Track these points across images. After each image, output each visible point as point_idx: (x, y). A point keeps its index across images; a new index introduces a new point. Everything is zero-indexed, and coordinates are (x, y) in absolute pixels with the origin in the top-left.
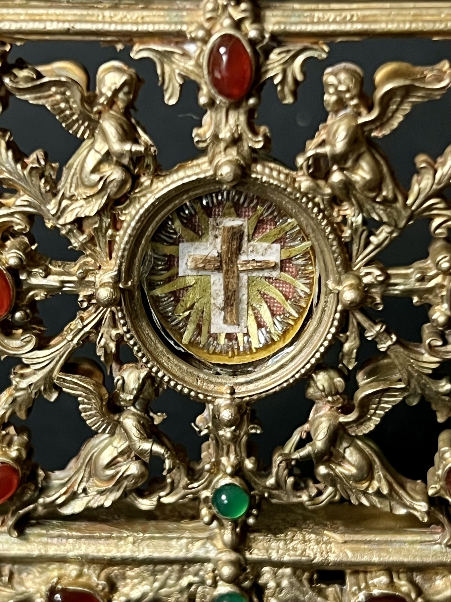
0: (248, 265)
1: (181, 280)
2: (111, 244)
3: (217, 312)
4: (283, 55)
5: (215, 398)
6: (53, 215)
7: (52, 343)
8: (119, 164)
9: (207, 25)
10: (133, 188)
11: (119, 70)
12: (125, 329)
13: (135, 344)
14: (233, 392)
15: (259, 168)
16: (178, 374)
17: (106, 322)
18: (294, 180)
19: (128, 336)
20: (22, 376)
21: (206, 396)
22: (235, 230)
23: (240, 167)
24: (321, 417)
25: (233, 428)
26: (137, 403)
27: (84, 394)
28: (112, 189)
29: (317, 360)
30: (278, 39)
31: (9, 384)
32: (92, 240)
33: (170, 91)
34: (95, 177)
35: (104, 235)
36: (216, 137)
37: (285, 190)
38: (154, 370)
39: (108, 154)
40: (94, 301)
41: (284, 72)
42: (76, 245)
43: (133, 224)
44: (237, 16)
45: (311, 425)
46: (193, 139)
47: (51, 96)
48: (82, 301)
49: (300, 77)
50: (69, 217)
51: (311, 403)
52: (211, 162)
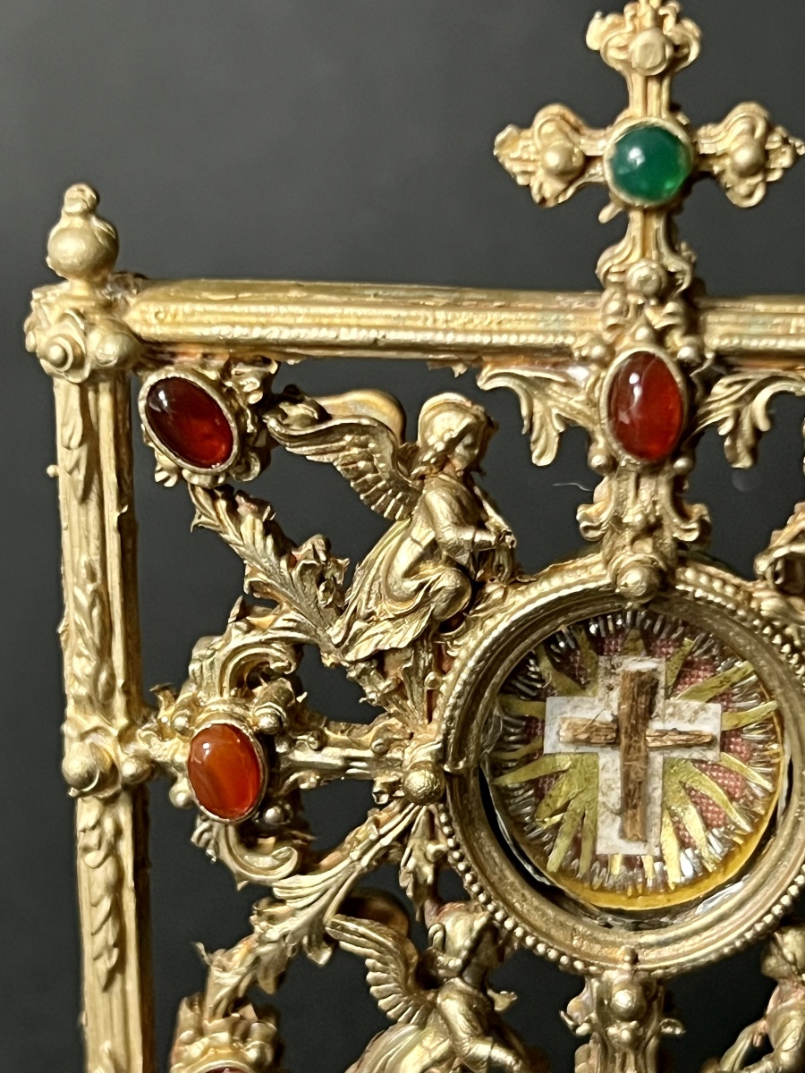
0: (664, 738)
1: (548, 760)
2: (431, 696)
3: (607, 817)
4: (736, 387)
5: (603, 969)
6: (337, 646)
7: (325, 862)
8: (451, 562)
9: (608, 337)
10: (473, 603)
11: (457, 407)
12: (451, 842)
13: (468, 870)
14: (635, 960)
15: (689, 574)
16: (539, 923)
17: (418, 830)
18: (750, 597)
19: (456, 855)
20: (272, 919)
21: (587, 964)
22: (643, 677)
23: (659, 572)
24: (789, 1009)
25: (634, 1023)
26: (465, 973)
27: (376, 954)
28: (438, 604)
29: (785, 908)
30: (727, 362)
31: (250, 931)
32: (400, 688)
33: (541, 442)
34: (411, 584)
35: (421, 683)
36: (617, 521)
37: (734, 612)
38: (499, 916)
39: (434, 546)
40: (400, 793)
41: (737, 416)
42: (372, 696)
43: (471, 664)
44: (659, 322)
45: (772, 1022)
46: (577, 523)
47: (343, 449)
48: (381, 793)
49: (763, 425)
50: (364, 649)
51: (771, 984)
52: (607, 562)
